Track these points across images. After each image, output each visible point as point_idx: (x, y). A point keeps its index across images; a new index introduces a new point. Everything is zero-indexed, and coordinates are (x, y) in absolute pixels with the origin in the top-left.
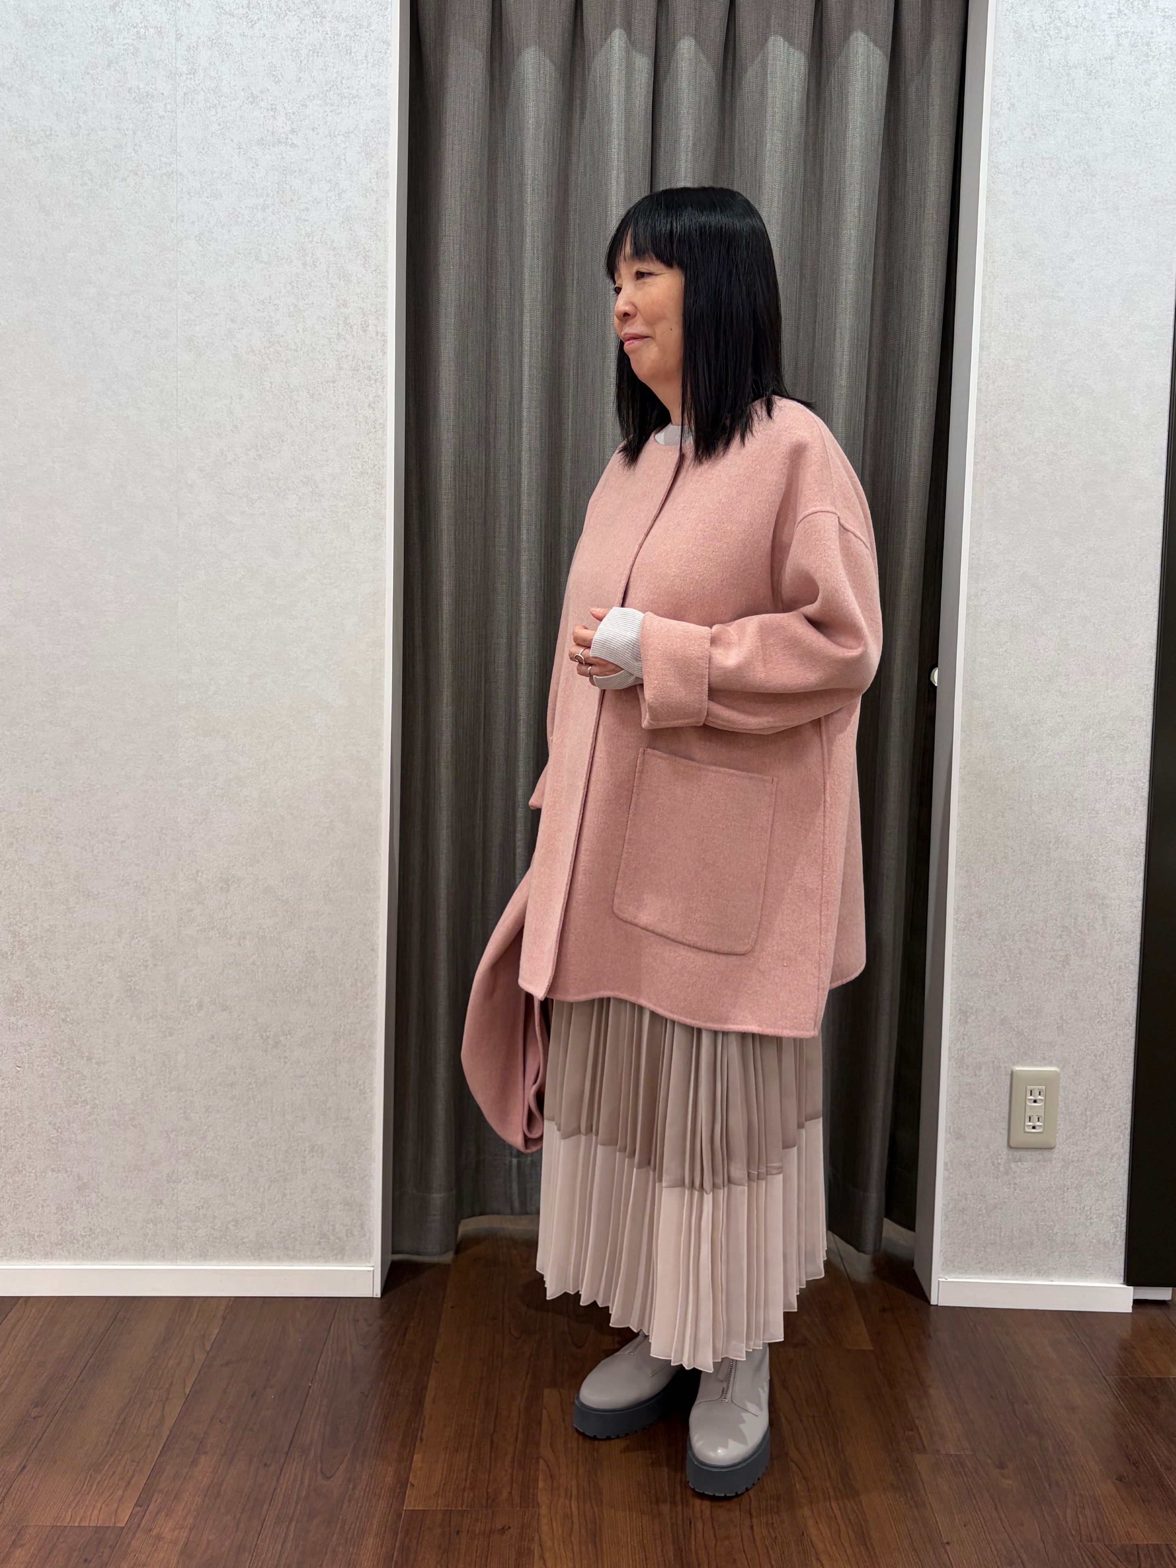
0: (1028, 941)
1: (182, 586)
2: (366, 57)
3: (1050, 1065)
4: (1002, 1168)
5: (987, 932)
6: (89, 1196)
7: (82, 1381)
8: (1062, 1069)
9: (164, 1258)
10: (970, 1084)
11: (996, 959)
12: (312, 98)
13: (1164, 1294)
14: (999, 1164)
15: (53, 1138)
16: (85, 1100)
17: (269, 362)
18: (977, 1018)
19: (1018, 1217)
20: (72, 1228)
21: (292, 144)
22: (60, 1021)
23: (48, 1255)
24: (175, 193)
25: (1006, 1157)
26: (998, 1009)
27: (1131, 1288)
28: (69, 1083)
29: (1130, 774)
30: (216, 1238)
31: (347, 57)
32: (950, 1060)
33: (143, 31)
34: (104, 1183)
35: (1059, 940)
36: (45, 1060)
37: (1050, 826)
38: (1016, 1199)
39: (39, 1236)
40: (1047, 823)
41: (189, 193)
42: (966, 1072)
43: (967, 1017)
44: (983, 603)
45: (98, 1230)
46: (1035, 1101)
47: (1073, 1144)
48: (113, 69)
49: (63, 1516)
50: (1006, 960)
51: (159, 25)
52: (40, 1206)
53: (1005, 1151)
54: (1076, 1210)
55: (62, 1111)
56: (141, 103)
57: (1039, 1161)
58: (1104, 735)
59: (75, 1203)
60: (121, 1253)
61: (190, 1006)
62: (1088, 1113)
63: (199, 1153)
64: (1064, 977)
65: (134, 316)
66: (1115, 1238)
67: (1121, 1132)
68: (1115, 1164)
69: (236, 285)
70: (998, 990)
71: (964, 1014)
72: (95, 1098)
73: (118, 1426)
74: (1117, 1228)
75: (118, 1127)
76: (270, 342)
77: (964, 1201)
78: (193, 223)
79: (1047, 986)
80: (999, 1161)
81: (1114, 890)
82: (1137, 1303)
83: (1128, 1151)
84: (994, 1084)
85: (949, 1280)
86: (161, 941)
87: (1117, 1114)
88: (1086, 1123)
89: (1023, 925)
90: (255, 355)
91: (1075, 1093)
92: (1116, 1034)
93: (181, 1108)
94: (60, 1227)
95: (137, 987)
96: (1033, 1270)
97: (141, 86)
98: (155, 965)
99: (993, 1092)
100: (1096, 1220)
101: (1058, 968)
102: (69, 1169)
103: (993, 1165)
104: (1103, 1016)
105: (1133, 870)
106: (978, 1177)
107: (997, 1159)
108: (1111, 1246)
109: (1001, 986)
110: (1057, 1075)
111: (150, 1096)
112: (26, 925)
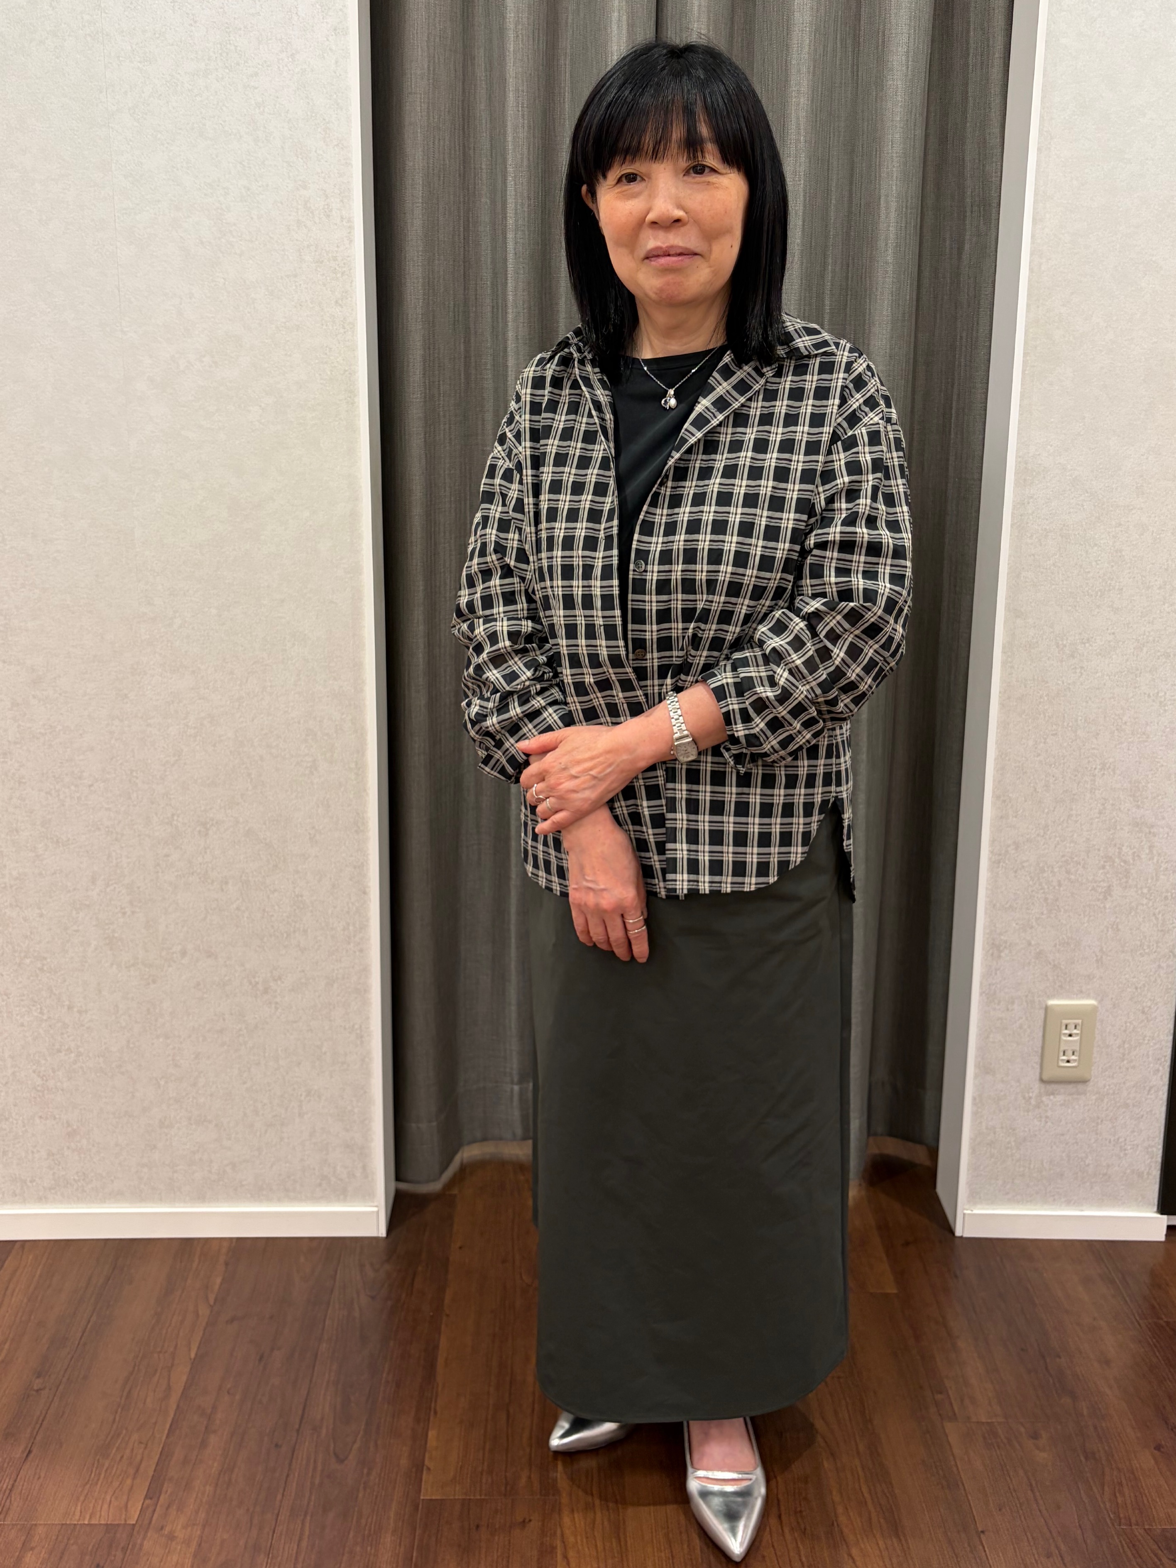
0: (1068, 872)
3: (1087, 999)
4: (1033, 1102)
5: (1024, 864)
6: (80, 1142)
8: (1099, 1002)
9: (161, 1200)
10: (1001, 1018)
11: (1032, 891)
14: (1030, 1098)
15: (39, 1086)
16: (69, 1048)
18: (1010, 952)
19: (1049, 1149)
20: (64, 1173)
22: (37, 970)
25: (1037, 1091)
26: (1033, 942)
27: (1165, 1216)
28: (51, 1032)
30: (214, 1181)
32: (980, 994)
34: (95, 1129)
35: (1101, 871)
36: (23, 1010)
38: (1046, 1131)
40: (1094, 749)
42: (997, 1007)
43: (1001, 952)
44: (1030, 512)
46: (1070, 1035)
47: (1108, 1077)
50: (1044, 893)
52: (30, 1152)
53: (1036, 1086)
54: (1110, 1142)
55: (46, 1059)
57: (1071, 1095)
59: (66, 1148)
61: (173, 953)
62: (1126, 1046)
63: (191, 1099)
64: (1105, 907)
66: (1148, 1170)
67: (1159, 1064)
68: (1152, 1096)
70: (1034, 924)
71: (996, 948)
72: (79, 1046)
74: (1151, 1159)
75: (106, 1074)
77: (992, 1134)
79: (1086, 918)
80: (1030, 1095)
82: (1170, 1230)
83: (1167, 1083)
84: (1026, 1019)
85: (974, 1212)
86: (139, 888)
87: (1157, 1046)
88: (1123, 1055)
91: (1111, 1026)
92: (1159, 966)
93: (169, 1055)
94: (52, 1172)
95: (116, 935)
98: (133, 912)
99: (1025, 1027)
100: (1129, 1151)
101: (1099, 900)
102: (57, 1117)
103: (1024, 1098)
106: (1008, 1110)
107: (1028, 1093)
108: (1145, 1177)
109: (1037, 919)
110: (1094, 1009)
111: (137, 1043)
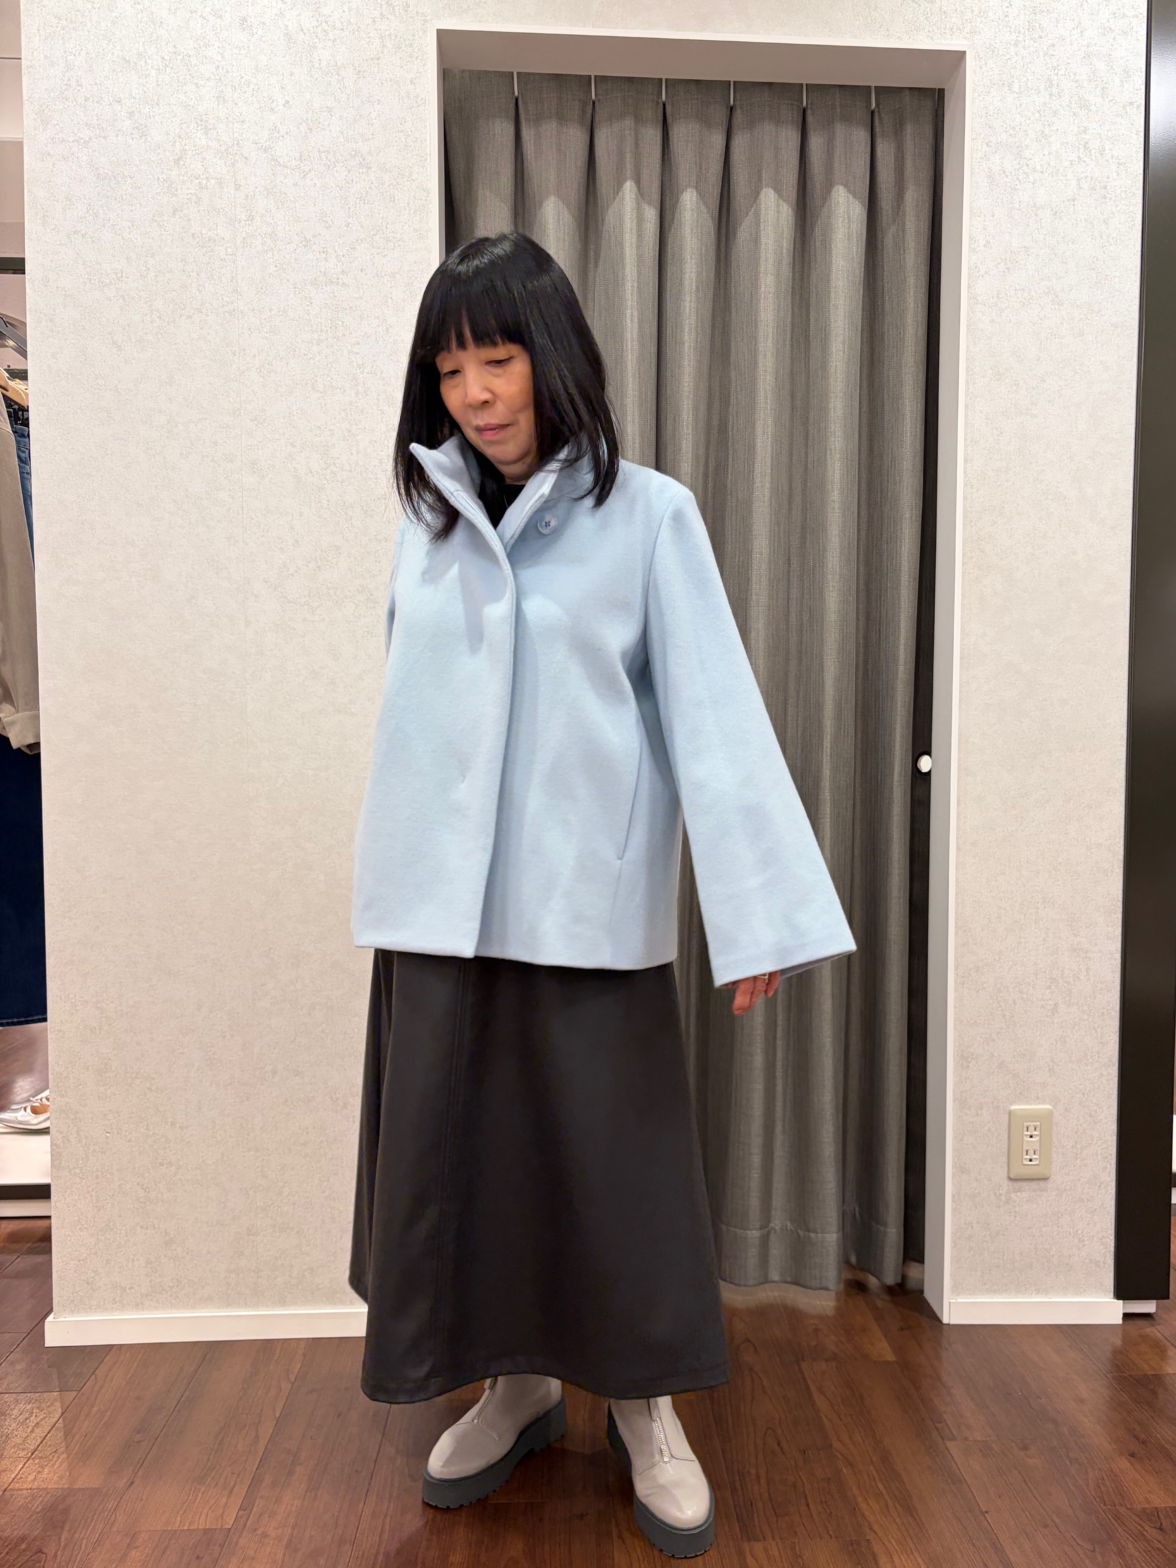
0: (1021, 992)
1: (251, 688)
2: (408, 204)
3: (1044, 1104)
4: (1003, 1198)
5: (985, 985)
6: (175, 1250)
7: (179, 1410)
8: (1054, 1106)
9: (246, 1305)
10: (972, 1123)
11: (992, 1009)
12: (360, 241)
13: (1148, 1307)
14: (1001, 1194)
15: (141, 1197)
16: (171, 1162)
17: (326, 482)
18: (977, 1063)
19: (1019, 1241)
20: (159, 1280)
21: (343, 283)
22: (146, 1091)
23: (138, 1306)
24: (237, 330)
25: (1006, 1188)
26: (996, 1054)
27: (1121, 1302)
28: (155, 1147)
29: (1107, 840)
30: (294, 1285)
31: (391, 204)
32: (954, 1101)
33: (204, 182)
34: (189, 1237)
35: (1048, 991)
36: (132, 1126)
37: (1038, 888)
38: (1016, 1225)
39: (130, 1289)
40: (1035, 886)
41: (250, 329)
42: (969, 1112)
43: (969, 1062)
44: (974, 689)
45: (185, 1281)
46: (1031, 1137)
47: (1066, 1174)
48: (177, 216)
49: (173, 1520)
50: (1002, 1010)
51: (219, 177)
52: (130, 1260)
53: (1005, 1183)
54: (1070, 1234)
55: (149, 1172)
56: (203, 247)
57: (1035, 1191)
58: (1083, 805)
59: (162, 1257)
60: (207, 1301)
61: (265, 1073)
62: (1078, 1146)
63: (276, 1208)
64: (1053, 1023)
65: (202, 442)
66: (1105, 1258)
67: (1107, 1162)
68: (1104, 1191)
69: (295, 413)
70: (996, 1037)
71: (964, 1059)
72: (179, 1160)
73: (216, 1446)
74: (1106, 1248)
75: (202, 1186)
76: (327, 464)
77: (970, 1228)
78: (254, 356)
79: (1038, 1032)
80: (1001, 1192)
81: (1096, 944)
82: (1127, 1316)
83: (1115, 1178)
84: (994, 1122)
85: (959, 1300)
86: (238, 1013)
87: (1104, 1145)
88: (1077, 1154)
89: (1016, 978)
90: (313, 476)
91: (1066, 1128)
92: (1101, 1074)
93: (258, 1167)
94: (149, 1279)
95: (216, 1057)
96: (1033, 1288)
97: (204, 232)
98: (232, 1036)
99: (993, 1130)
100: (1087, 1242)
101: (1048, 1016)
102: (157, 1226)
103: (995, 1194)
104: (1089, 1058)
105: (1112, 926)
106: (983, 1206)
107: (999, 1190)
108: (1101, 1264)
109: (998, 1033)
110: (1050, 1113)
111: (230, 1157)
112: (112, 1002)
